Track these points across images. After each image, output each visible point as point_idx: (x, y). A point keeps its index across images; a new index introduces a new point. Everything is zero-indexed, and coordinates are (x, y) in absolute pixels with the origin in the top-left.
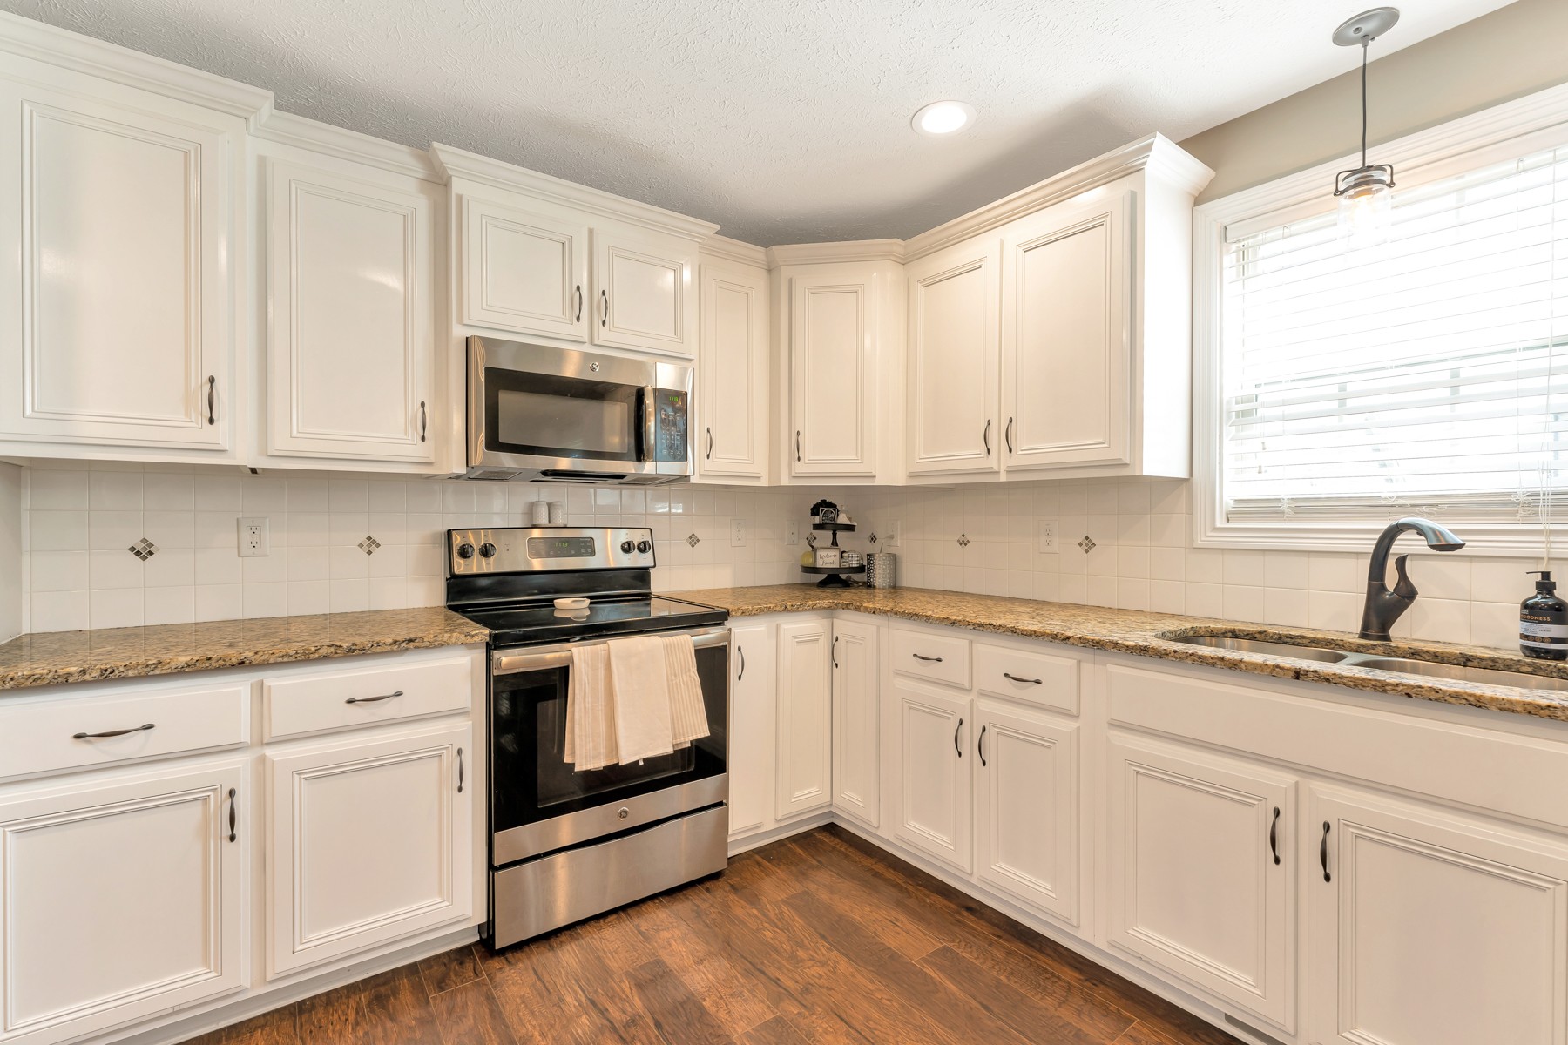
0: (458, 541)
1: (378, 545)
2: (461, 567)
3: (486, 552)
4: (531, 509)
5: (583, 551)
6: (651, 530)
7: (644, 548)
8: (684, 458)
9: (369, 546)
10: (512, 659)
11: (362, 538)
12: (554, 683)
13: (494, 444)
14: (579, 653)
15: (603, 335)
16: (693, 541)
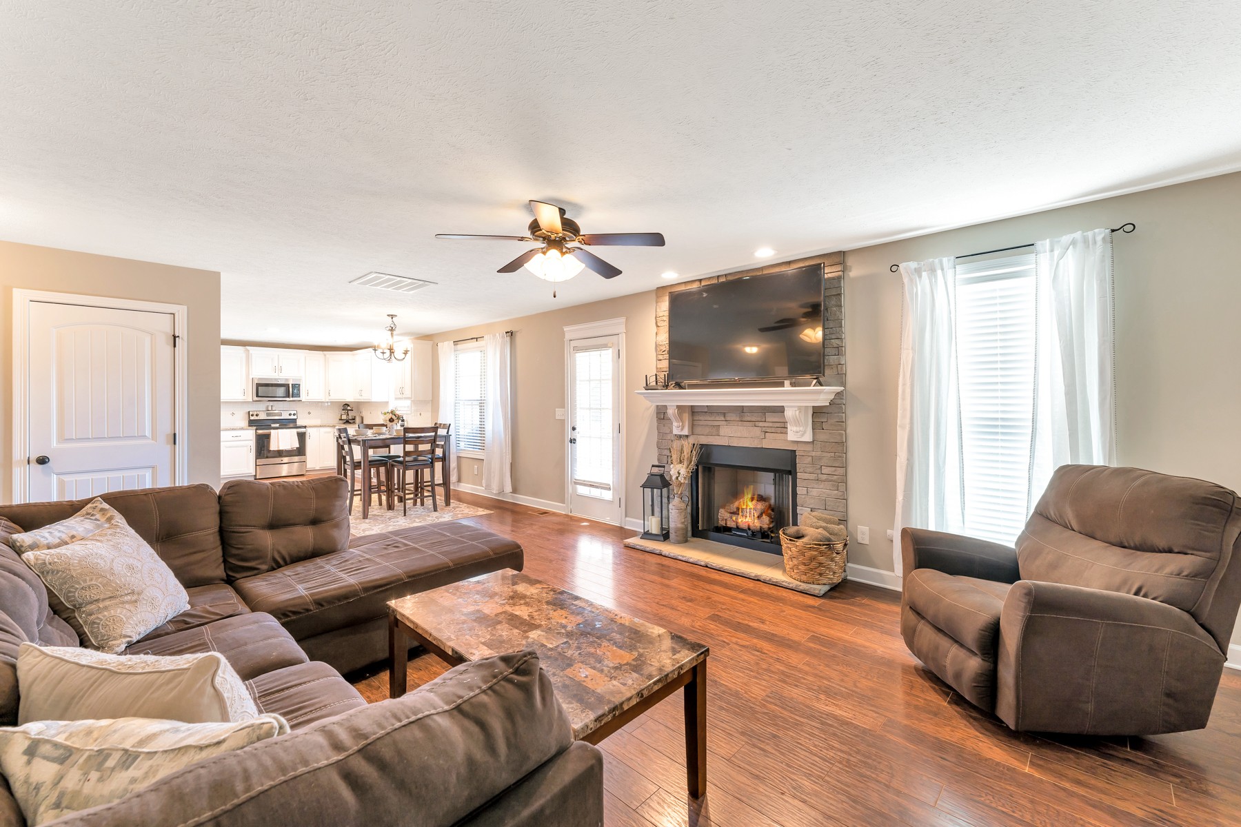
0: (251, 413)
1: (236, 414)
2: (252, 418)
3: (257, 415)
4: (268, 406)
5: (279, 416)
6: (297, 411)
7: (294, 415)
8: (299, 397)
9: (233, 414)
10: (260, 432)
12: (268, 436)
13: (257, 396)
14: (275, 432)
15: (280, 374)
16: (309, 413)
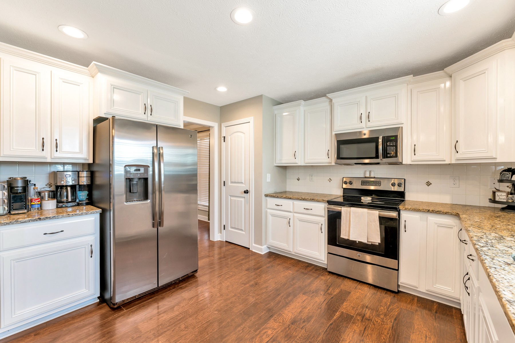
0: (344, 180)
1: (331, 180)
2: (344, 187)
3: (350, 183)
5: (377, 185)
6: (405, 179)
7: (400, 185)
8: (396, 157)
9: (330, 180)
11: (329, 179)
13: (339, 158)
14: (343, 209)
15: (369, 124)
16: (429, 184)
